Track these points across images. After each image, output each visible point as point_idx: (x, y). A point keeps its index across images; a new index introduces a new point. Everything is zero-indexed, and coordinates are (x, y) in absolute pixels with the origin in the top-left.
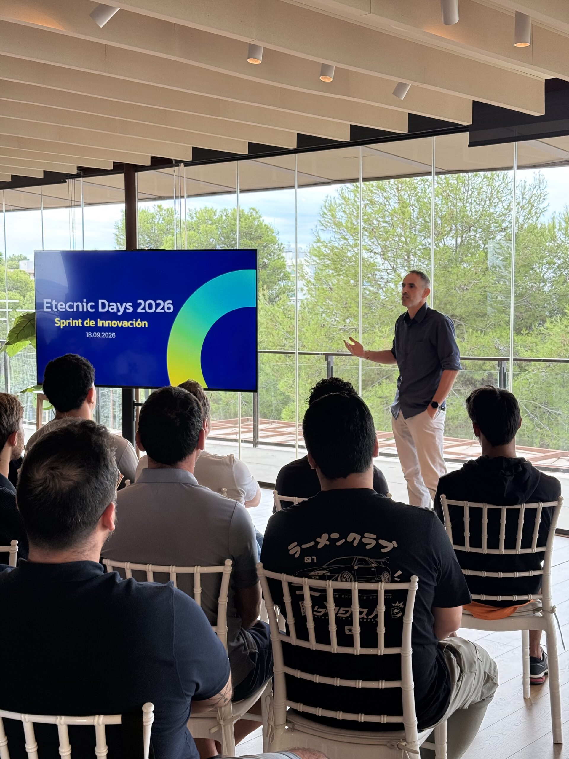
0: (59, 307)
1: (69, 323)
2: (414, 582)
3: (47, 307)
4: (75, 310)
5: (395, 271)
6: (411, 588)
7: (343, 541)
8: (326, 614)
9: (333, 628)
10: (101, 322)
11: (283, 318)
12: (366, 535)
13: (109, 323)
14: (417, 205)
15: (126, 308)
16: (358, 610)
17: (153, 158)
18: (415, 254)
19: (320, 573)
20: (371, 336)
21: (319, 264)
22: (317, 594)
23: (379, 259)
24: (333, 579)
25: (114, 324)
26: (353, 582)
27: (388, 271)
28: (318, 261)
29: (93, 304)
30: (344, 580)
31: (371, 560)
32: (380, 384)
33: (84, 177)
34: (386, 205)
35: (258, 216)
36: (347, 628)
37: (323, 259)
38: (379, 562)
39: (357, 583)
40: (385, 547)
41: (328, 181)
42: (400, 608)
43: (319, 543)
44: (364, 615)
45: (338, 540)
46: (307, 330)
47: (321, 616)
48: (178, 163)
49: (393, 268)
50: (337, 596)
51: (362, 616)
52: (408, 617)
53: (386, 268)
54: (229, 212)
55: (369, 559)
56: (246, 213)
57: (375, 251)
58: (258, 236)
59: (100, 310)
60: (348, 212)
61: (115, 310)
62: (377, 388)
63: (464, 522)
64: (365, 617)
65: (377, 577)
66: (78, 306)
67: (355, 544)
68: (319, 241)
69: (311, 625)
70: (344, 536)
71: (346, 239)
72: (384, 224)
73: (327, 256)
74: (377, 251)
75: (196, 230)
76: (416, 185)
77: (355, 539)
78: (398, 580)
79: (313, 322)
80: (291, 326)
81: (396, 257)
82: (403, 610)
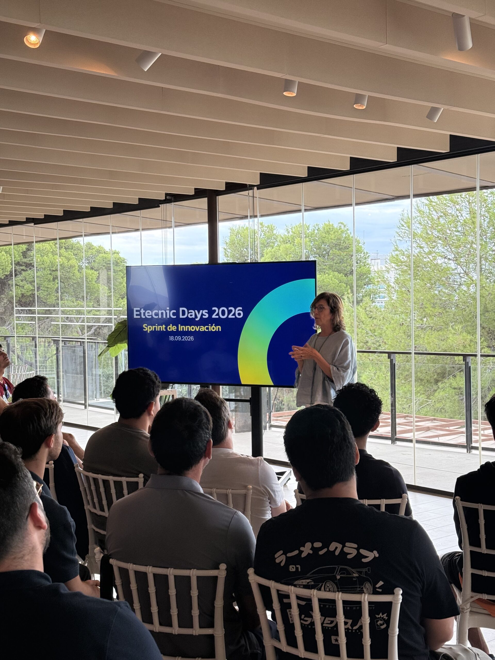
0: (146, 314)
1: (155, 328)
2: (398, 595)
3: (137, 315)
4: (160, 317)
5: (467, 275)
6: (394, 600)
7: (325, 550)
8: (313, 624)
9: (320, 637)
10: (182, 327)
11: (366, 318)
12: (347, 544)
13: (188, 328)
14: (487, 215)
15: (202, 315)
16: (343, 621)
17: (227, 184)
18: (486, 259)
19: (305, 582)
20: (445, 333)
21: (398, 269)
22: (303, 603)
23: (452, 265)
24: (317, 588)
25: (193, 328)
26: (337, 593)
27: (461, 275)
28: (396, 268)
29: (175, 311)
30: (328, 590)
31: (353, 570)
32: (455, 376)
33: (174, 202)
34: (458, 217)
35: (345, 229)
36: (333, 638)
37: (400, 265)
38: (360, 572)
39: (340, 593)
40: (366, 557)
41: (392, 197)
42: (384, 619)
43: (303, 551)
44: (349, 626)
45: (321, 549)
46: (387, 328)
47: (308, 625)
48: (251, 187)
49: (465, 272)
50: (322, 606)
51: (347, 627)
52: (393, 630)
53: (459, 272)
54: (321, 226)
55: (350, 568)
56: (335, 227)
57: (448, 257)
58: (346, 247)
59: (181, 316)
60: (423, 224)
61: (193, 317)
62: (452, 380)
63: (479, 524)
64: (350, 628)
65: (359, 588)
66: (162, 313)
67: (337, 553)
68: (397, 250)
69: (299, 633)
70: (326, 545)
71: (421, 247)
72: (457, 234)
73: (404, 262)
74: (450, 257)
75: (293, 243)
76: (486, 198)
77: (336, 548)
78: (380, 590)
79: (392, 322)
80: (373, 325)
81: (468, 263)
82: (388, 622)
